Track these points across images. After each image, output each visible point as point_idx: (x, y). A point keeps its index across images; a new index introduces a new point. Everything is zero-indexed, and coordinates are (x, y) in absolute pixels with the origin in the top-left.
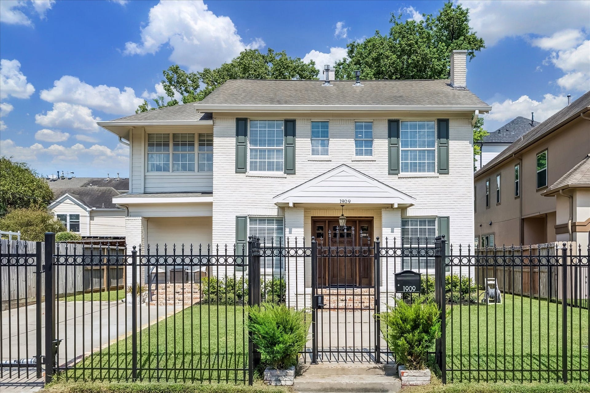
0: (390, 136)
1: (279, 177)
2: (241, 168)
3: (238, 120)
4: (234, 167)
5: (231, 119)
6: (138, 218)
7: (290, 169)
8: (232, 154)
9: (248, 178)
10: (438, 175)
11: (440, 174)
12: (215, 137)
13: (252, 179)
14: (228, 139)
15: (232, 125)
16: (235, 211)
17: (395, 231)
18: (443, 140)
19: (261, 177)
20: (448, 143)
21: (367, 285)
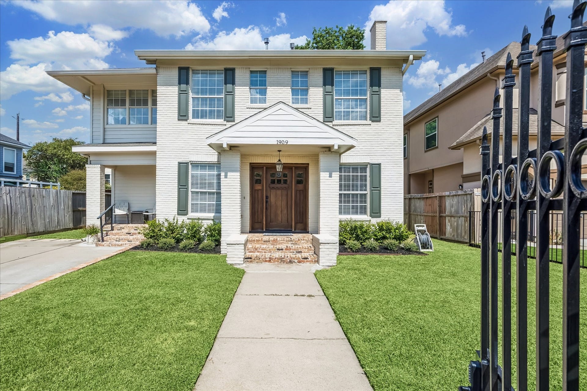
0: (325, 84)
1: (219, 125)
2: (183, 116)
3: (180, 69)
4: (176, 115)
5: (174, 68)
6: (97, 166)
7: (230, 117)
8: (175, 102)
9: (190, 126)
10: (370, 122)
11: (372, 121)
12: (159, 86)
13: (194, 126)
14: (170, 88)
15: (175, 74)
16: (177, 157)
17: (333, 175)
18: (376, 88)
19: (202, 124)
20: (380, 91)
21: (302, 230)
